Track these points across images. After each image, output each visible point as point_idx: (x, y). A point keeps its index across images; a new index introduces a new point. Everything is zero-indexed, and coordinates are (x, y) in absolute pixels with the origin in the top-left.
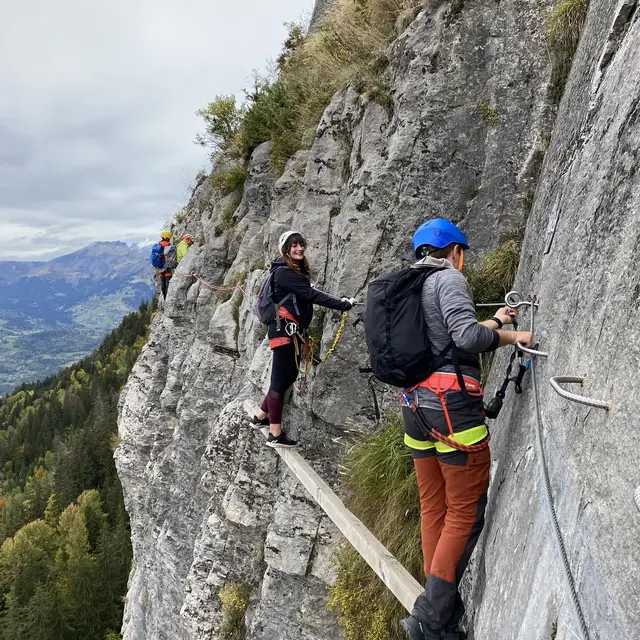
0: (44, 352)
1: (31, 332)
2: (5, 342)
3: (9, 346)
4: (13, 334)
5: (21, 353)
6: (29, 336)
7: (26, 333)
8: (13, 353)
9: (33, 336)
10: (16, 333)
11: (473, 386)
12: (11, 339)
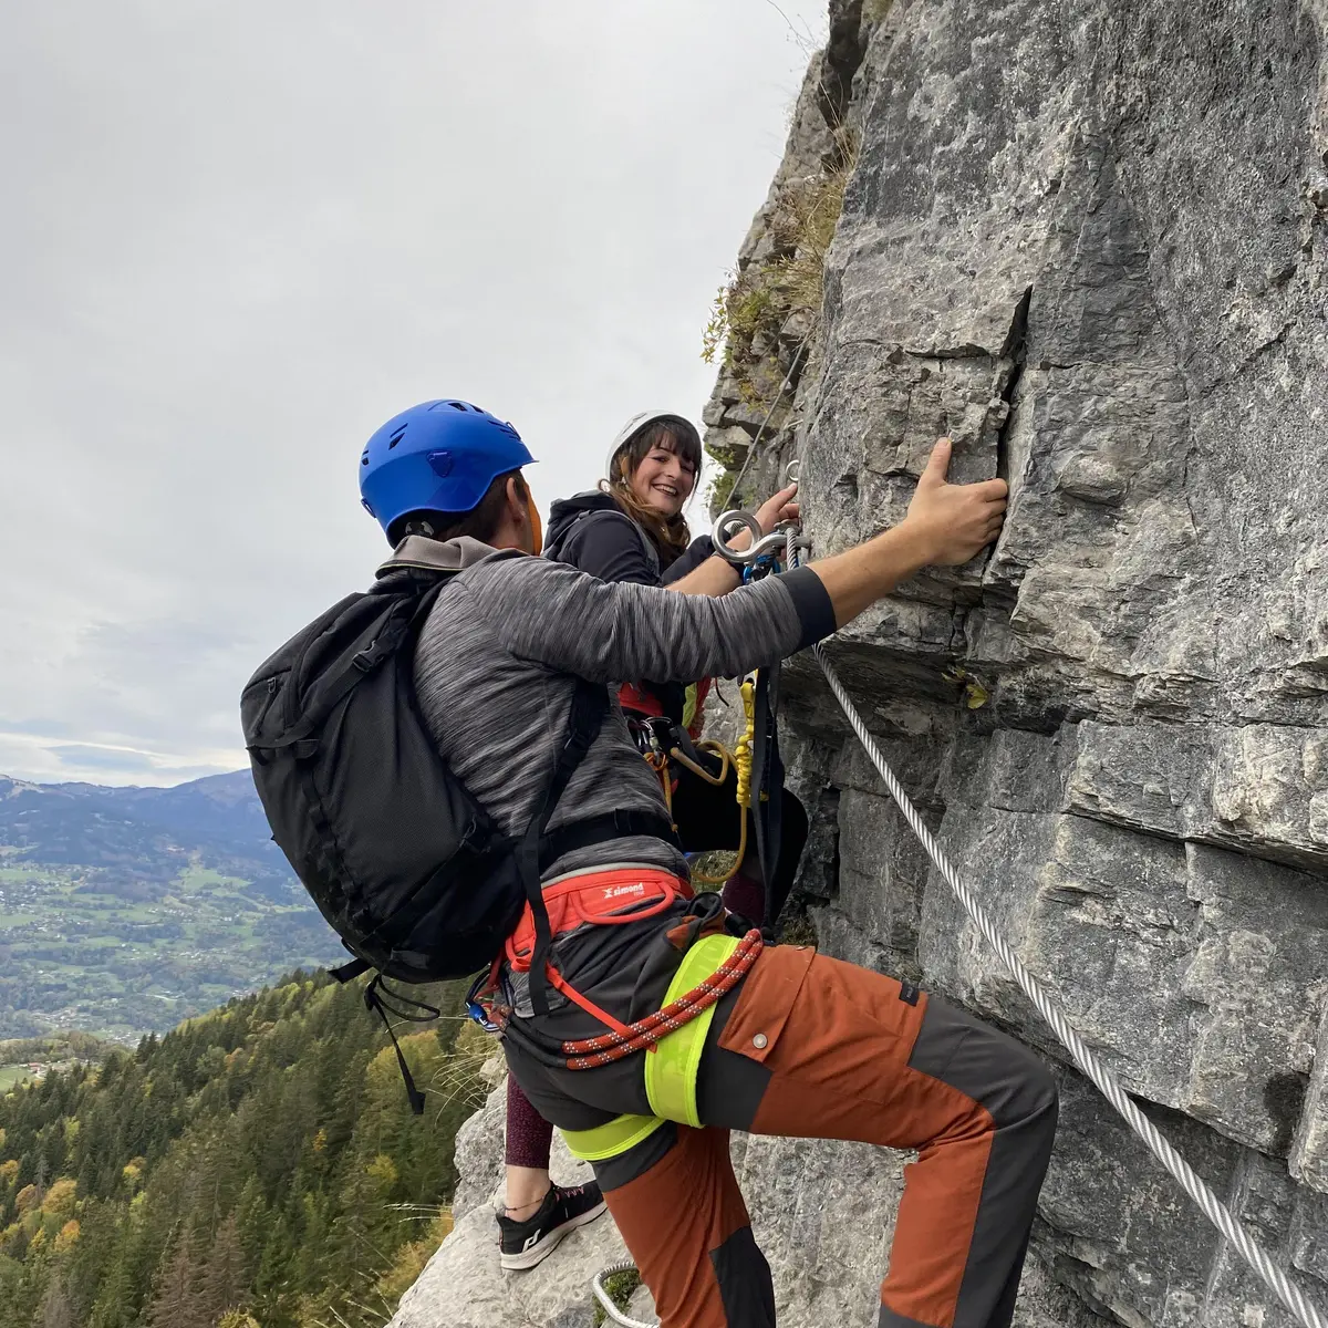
0: (307, 953)
1: (289, 909)
2: (239, 923)
3: (245, 931)
4: (255, 909)
5: (264, 949)
6: (283, 916)
7: (280, 910)
8: (249, 945)
9: (293, 916)
10: (261, 907)
11: (638, 888)
12: (251, 919)
